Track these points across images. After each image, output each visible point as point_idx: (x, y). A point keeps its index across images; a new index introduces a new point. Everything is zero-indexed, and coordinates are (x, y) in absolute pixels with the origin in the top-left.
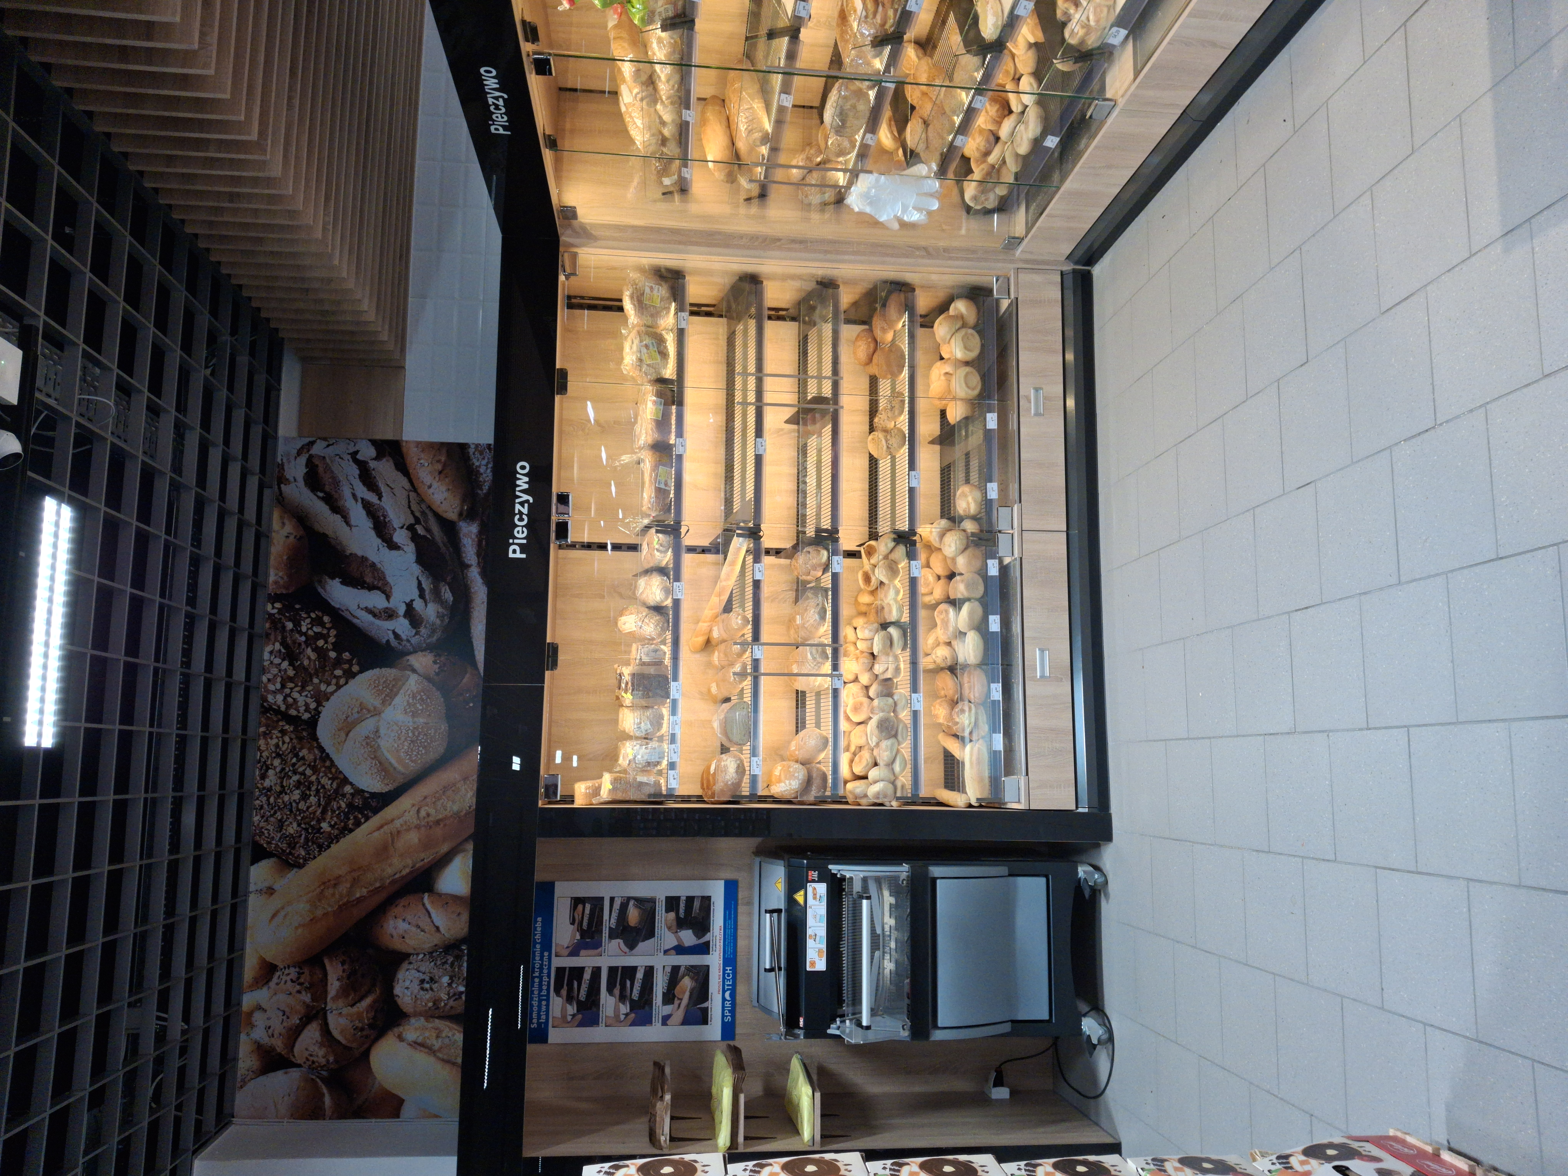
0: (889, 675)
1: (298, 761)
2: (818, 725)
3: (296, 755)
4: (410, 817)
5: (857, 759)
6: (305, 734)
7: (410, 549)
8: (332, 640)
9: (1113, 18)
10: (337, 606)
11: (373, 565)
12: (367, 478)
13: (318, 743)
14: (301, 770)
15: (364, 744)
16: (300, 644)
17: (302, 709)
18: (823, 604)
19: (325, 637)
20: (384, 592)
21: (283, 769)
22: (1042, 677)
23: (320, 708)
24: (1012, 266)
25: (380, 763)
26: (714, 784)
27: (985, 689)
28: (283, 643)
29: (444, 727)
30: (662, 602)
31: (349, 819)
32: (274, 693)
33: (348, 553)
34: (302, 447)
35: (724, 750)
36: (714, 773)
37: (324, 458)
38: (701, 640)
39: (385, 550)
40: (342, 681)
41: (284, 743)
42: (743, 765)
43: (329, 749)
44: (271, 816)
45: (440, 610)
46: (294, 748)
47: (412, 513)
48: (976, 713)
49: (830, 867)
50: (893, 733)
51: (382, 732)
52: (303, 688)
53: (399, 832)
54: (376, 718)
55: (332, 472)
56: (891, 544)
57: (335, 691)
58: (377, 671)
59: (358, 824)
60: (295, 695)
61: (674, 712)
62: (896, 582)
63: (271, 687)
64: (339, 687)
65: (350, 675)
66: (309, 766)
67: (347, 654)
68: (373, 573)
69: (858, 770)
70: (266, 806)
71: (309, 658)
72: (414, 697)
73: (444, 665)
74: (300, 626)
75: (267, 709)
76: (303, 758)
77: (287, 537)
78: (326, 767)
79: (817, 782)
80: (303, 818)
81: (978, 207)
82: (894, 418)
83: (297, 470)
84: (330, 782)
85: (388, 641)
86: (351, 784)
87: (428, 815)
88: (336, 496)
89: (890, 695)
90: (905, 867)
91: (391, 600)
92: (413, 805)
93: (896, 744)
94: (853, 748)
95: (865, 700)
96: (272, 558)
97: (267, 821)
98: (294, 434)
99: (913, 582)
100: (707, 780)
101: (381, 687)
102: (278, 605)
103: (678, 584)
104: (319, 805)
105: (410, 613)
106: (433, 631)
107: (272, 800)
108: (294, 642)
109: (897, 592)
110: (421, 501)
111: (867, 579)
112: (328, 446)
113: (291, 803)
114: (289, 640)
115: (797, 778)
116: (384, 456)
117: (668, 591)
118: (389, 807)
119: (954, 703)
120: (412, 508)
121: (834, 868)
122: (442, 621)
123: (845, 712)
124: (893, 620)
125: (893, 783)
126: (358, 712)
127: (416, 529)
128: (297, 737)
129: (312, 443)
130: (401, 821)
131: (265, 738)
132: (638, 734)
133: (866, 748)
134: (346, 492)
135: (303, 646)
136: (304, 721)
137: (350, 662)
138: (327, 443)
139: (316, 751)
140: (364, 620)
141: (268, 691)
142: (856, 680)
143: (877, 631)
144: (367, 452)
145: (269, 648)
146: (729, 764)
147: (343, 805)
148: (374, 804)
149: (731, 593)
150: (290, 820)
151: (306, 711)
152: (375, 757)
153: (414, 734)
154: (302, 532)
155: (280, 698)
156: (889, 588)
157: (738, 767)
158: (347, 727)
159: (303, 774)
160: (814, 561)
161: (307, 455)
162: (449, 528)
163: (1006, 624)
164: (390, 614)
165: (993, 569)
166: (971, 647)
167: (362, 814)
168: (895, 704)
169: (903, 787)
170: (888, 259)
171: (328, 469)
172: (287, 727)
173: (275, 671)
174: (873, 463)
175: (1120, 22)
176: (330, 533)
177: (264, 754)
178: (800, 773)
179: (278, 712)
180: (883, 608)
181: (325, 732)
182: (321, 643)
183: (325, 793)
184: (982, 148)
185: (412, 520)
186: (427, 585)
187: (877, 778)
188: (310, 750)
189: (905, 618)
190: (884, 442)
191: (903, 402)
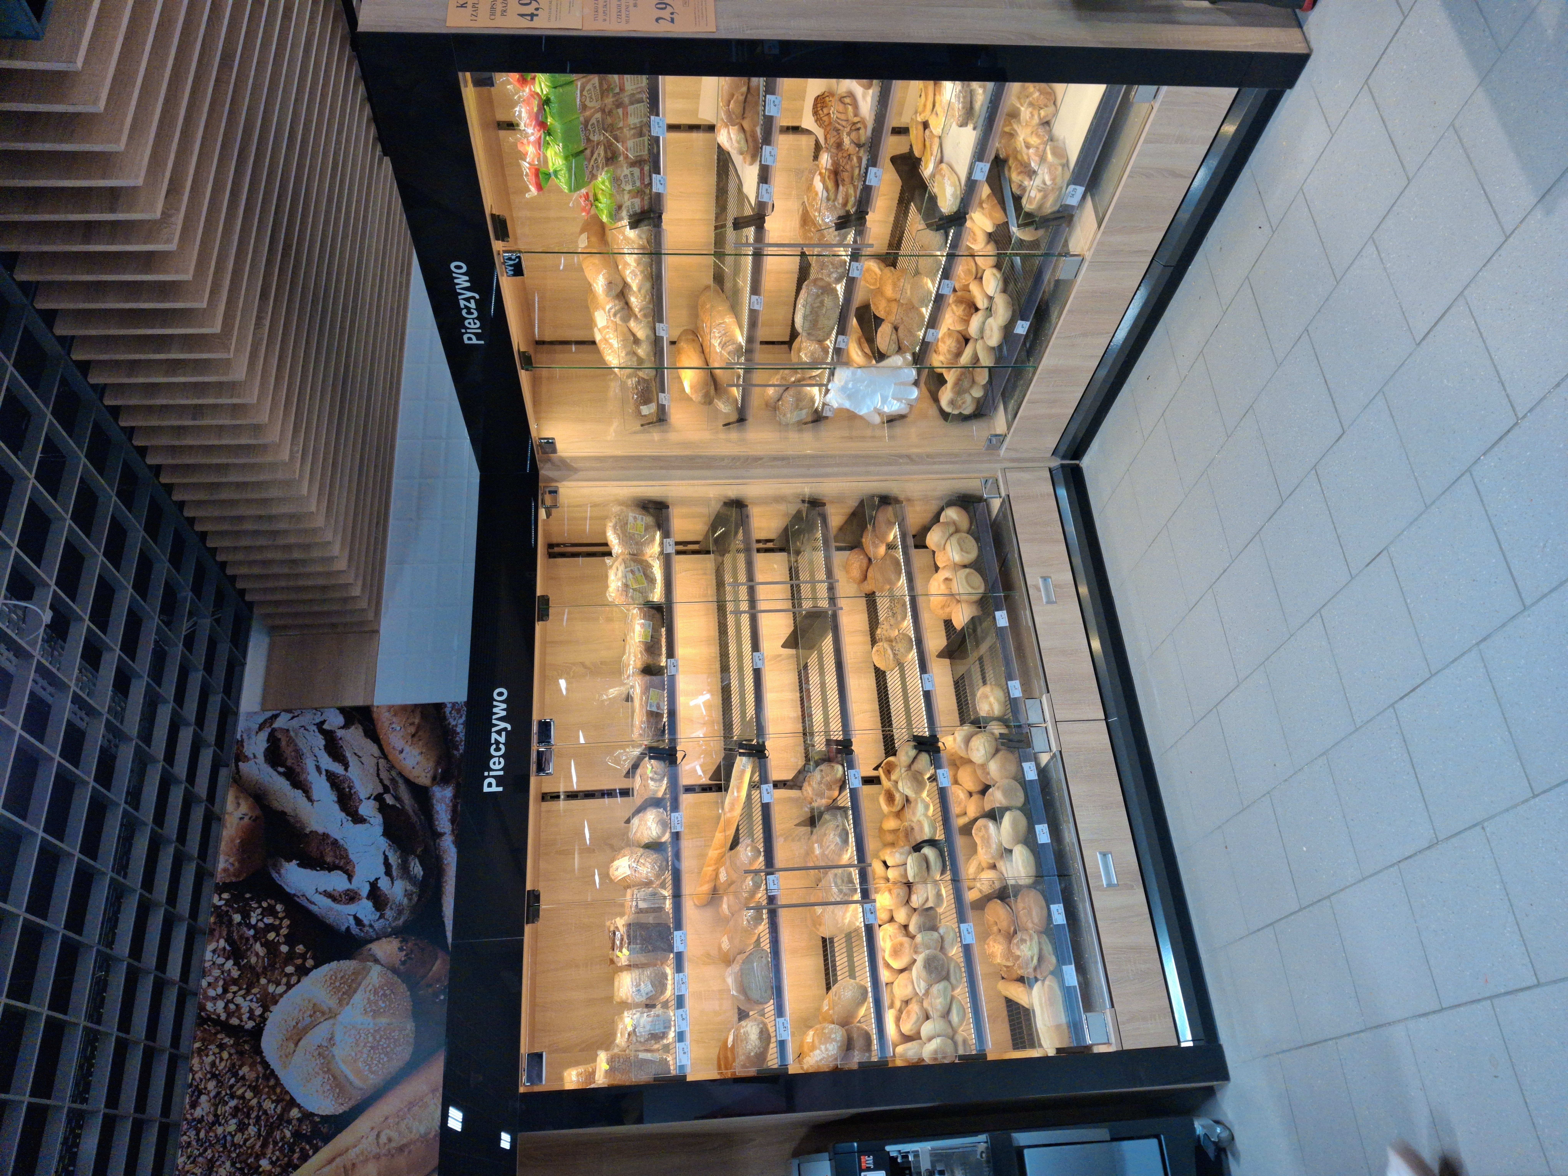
0: (930, 904)
1: (237, 1082)
2: (852, 975)
3: (235, 1075)
4: (368, 1145)
5: (904, 1015)
6: (247, 1047)
7: (377, 821)
8: (284, 931)
9: (1068, 175)
10: (293, 892)
11: (335, 843)
12: (334, 748)
13: (263, 1058)
14: (239, 1092)
15: (316, 1054)
16: (247, 939)
17: (245, 1017)
18: (844, 825)
19: (276, 929)
20: (346, 872)
21: (219, 1093)
22: (1110, 885)
23: (267, 1014)
24: (998, 466)
25: (335, 1078)
26: (734, 1060)
27: (1045, 911)
28: (229, 940)
29: (410, 1026)
30: (659, 837)
31: (294, 1152)
32: (214, 999)
33: (308, 831)
34: (265, 721)
35: (743, 1015)
36: (733, 1045)
37: (288, 730)
38: (706, 888)
39: (349, 824)
40: (294, 979)
41: (221, 1059)
42: (767, 1030)
43: (275, 1064)
44: (200, 1155)
45: (409, 887)
46: (233, 1065)
47: (381, 781)
48: (1040, 943)
49: (888, 1148)
50: (944, 973)
51: (338, 1037)
52: (248, 992)
53: (354, 1165)
54: (331, 1021)
55: (296, 745)
56: (913, 753)
57: (285, 992)
58: (334, 964)
59: (305, 1158)
60: (239, 1000)
61: (679, 968)
62: (924, 794)
63: (211, 993)
64: (289, 986)
65: (303, 971)
66: (249, 1086)
67: (301, 947)
68: (335, 852)
69: (907, 1028)
70: (194, 1143)
71: (257, 954)
72: (376, 993)
73: (412, 951)
74: (249, 917)
75: (205, 1020)
76: (243, 1078)
77: (241, 819)
78: (268, 1087)
79: (859, 1043)
80: (238, 1156)
81: (956, 412)
82: (898, 624)
83: (257, 745)
84: (273, 1106)
85: (348, 928)
86: (299, 1106)
87: (390, 1140)
88: (298, 770)
89: (934, 928)
90: (983, 1137)
91: (354, 880)
92: (372, 1129)
93: (950, 988)
94: (898, 1004)
95: (906, 940)
96: (223, 843)
97: (193, 1162)
98: (257, 708)
99: (943, 795)
100: (725, 1056)
101: (338, 984)
102: (226, 896)
103: (676, 814)
104: (259, 1135)
105: (376, 895)
106: (400, 912)
107: (202, 1134)
108: (241, 937)
109: (927, 807)
110: (391, 767)
111: (890, 798)
112: (293, 718)
113: (225, 1137)
114: (235, 936)
115: (834, 1040)
116: (353, 724)
117: (665, 824)
118: (344, 1133)
119: (1010, 936)
120: (382, 776)
121: (892, 1149)
122: (410, 900)
123: (884, 959)
124: (926, 838)
125: (952, 1038)
126: (311, 1016)
127: (384, 799)
128: (237, 1052)
129: (275, 717)
130: (357, 1150)
131: (200, 1056)
132: (638, 999)
133: (914, 1000)
134: (310, 765)
135: (251, 941)
136: (247, 1030)
137: (303, 956)
138: (291, 715)
139: (260, 1068)
140: (322, 905)
141: (207, 998)
142: (892, 920)
143: (910, 853)
144: (335, 720)
145: (212, 946)
146: (751, 1030)
147: (288, 1134)
148: (325, 1130)
149: (737, 830)
150: (223, 1159)
151: (250, 1018)
152: (329, 1070)
153: (374, 1038)
154: (258, 812)
155: (220, 1004)
156: (917, 803)
157: (761, 1032)
158: (297, 1035)
159: (242, 1097)
160: (828, 779)
161: (269, 730)
162: (421, 794)
163: (1055, 832)
164: (351, 897)
165: (1031, 773)
166: (1020, 863)
167: (309, 1142)
168: (942, 938)
169: (965, 1041)
170: (872, 468)
171: (291, 741)
172: (226, 1040)
173: (216, 972)
174: (880, 676)
175: (1075, 180)
176: (288, 810)
177: (197, 1076)
178: (839, 1034)
179: (217, 1022)
180: (912, 829)
181: (270, 1044)
182: (271, 936)
183: (267, 1120)
184: (954, 350)
185: (380, 790)
186: (394, 860)
187: (932, 1033)
188: (252, 1066)
189: (940, 836)
190: (889, 651)
191: (904, 605)
